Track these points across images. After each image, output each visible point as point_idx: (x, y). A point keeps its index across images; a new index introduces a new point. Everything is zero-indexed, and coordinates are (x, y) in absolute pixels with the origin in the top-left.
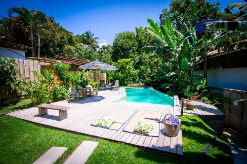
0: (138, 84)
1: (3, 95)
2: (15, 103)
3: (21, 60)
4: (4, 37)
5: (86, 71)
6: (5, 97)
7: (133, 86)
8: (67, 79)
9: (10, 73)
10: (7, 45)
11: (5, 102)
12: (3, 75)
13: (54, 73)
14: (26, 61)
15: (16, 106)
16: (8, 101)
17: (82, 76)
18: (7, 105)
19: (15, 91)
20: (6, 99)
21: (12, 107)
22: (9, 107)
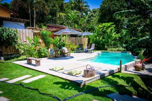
0: (118, 49)
1: (11, 52)
2: (18, 57)
3: (21, 30)
4: (12, 14)
5: (63, 36)
6: (12, 53)
7: (112, 50)
8: (49, 43)
9: (15, 38)
10: (13, 20)
11: (12, 56)
12: (11, 39)
13: (40, 38)
14: (24, 30)
15: (18, 59)
16: (14, 55)
17: (60, 40)
18: (14, 58)
19: (18, 50)
20: (13, 54)
21: (16, 59)
22: (14, 59)
